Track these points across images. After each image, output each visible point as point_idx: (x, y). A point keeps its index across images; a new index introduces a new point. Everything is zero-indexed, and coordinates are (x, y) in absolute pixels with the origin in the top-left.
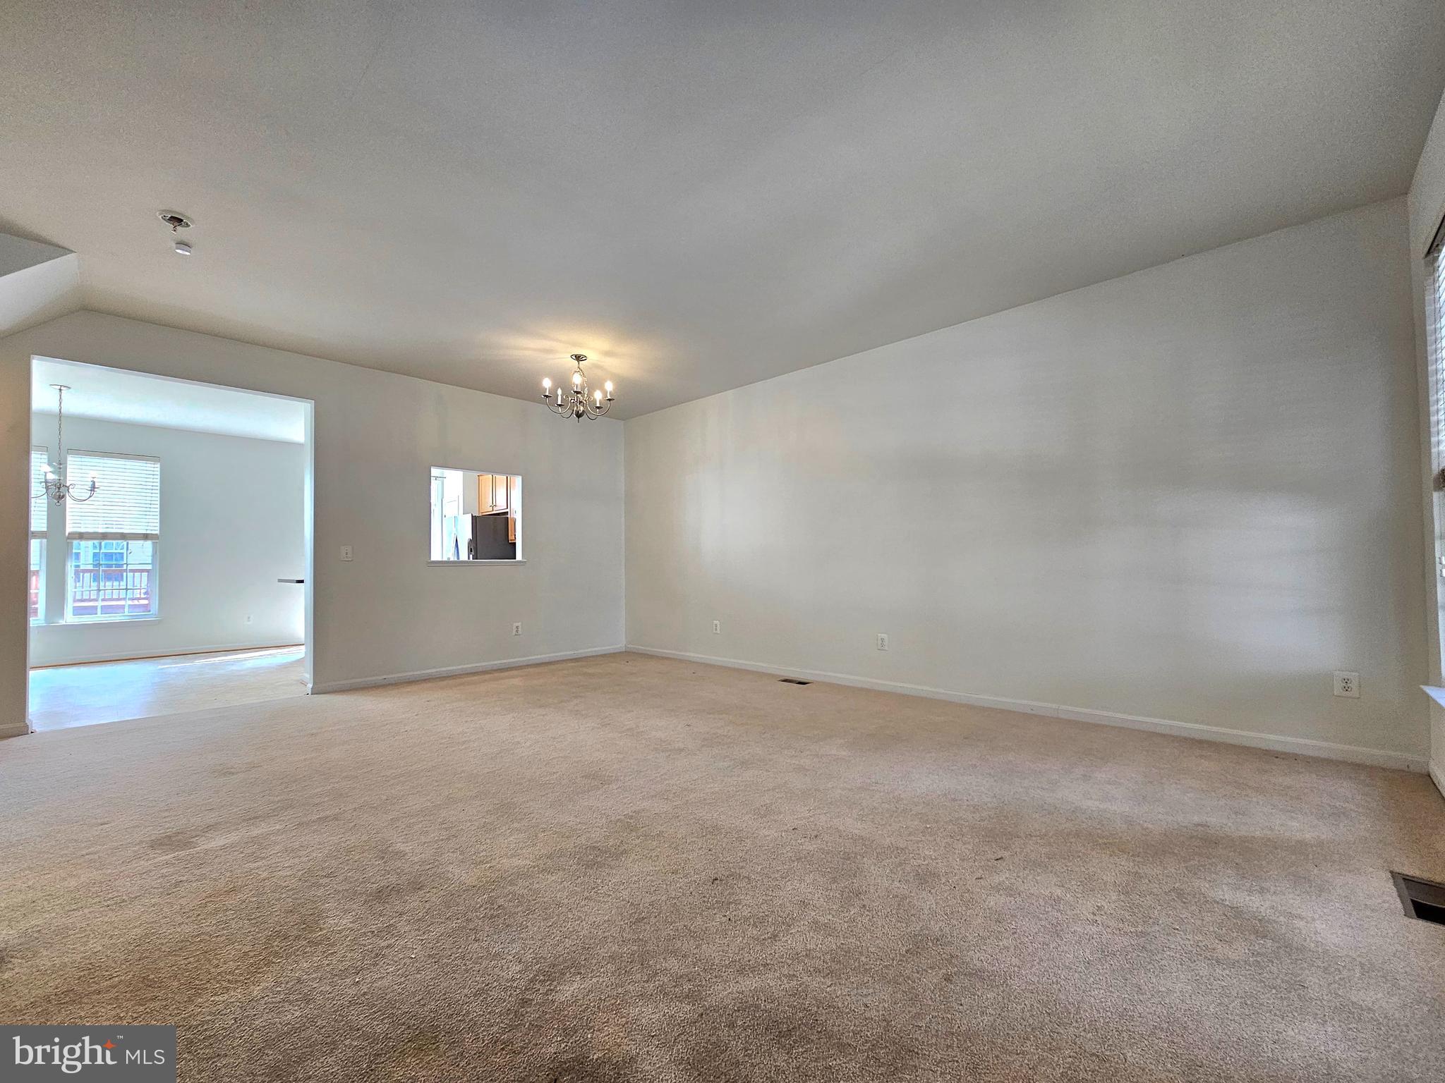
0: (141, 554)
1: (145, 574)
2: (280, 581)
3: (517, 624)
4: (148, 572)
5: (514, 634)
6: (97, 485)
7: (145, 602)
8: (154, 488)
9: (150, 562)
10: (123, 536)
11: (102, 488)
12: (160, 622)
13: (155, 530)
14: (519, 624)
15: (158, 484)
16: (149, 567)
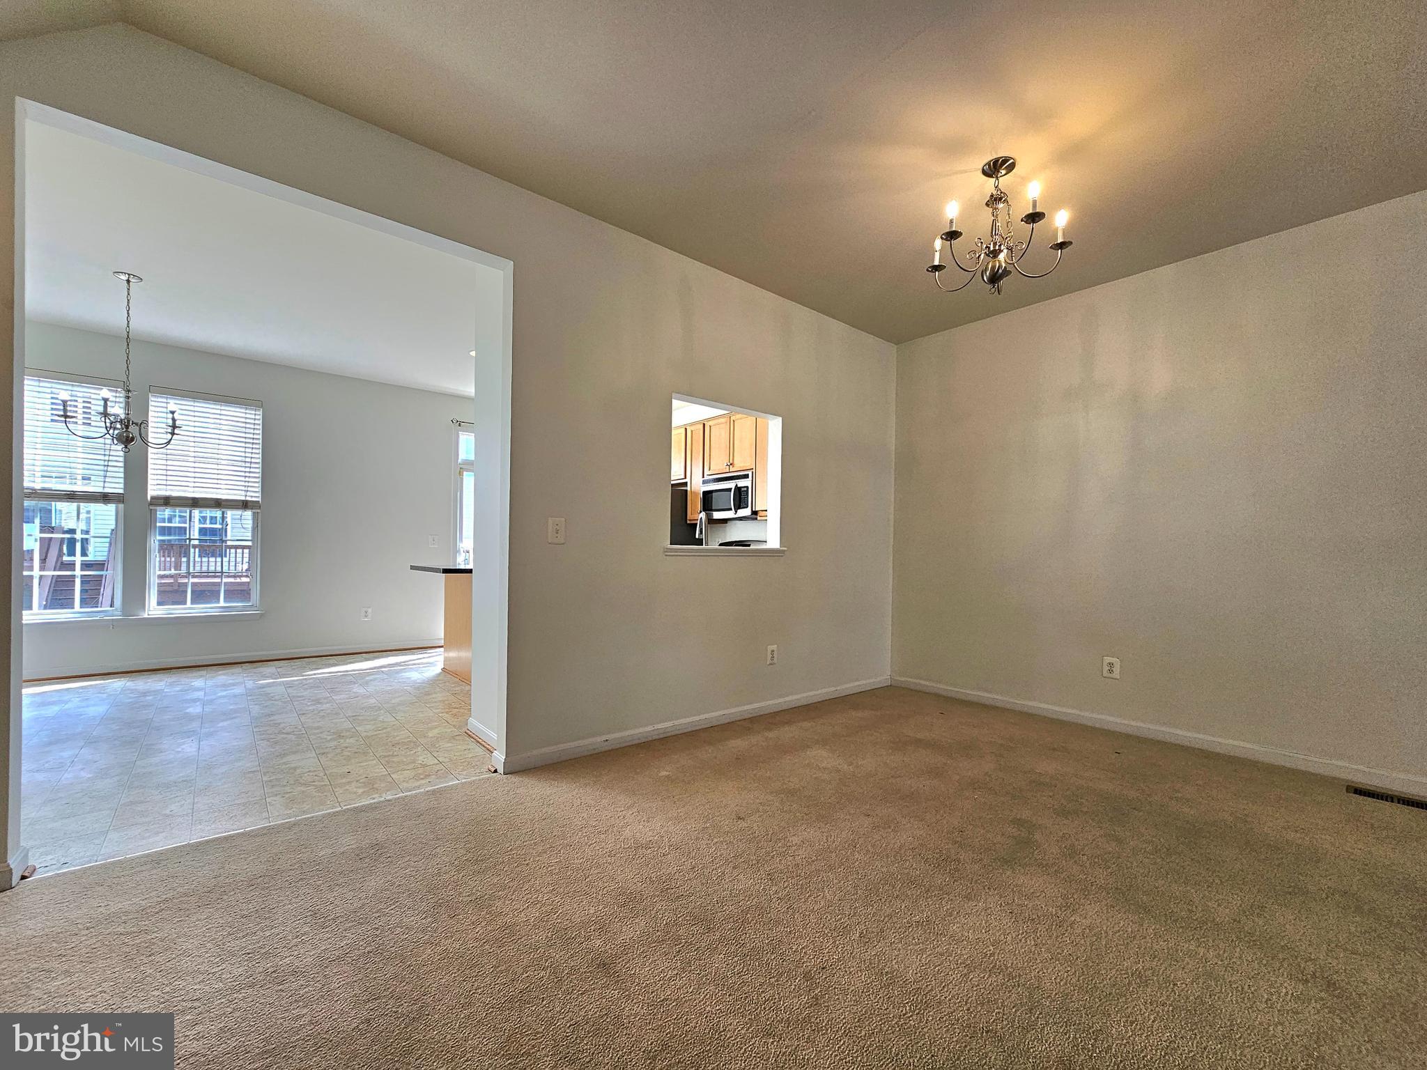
0: (240, 526)
1: (246, 551)
2: (413, 568)
3: (770, 648)
4: (249, 548)
5: (768, 663)
6: (178, 423)
7: (246, 580)
8: (255, 441)
9: (250, 538)
10: (218, 504)
11: (184, 428)
12: (261, 615)
13: (255, 495)
14: (774, 647)
15: (260, 437)
16: (250, 543)
